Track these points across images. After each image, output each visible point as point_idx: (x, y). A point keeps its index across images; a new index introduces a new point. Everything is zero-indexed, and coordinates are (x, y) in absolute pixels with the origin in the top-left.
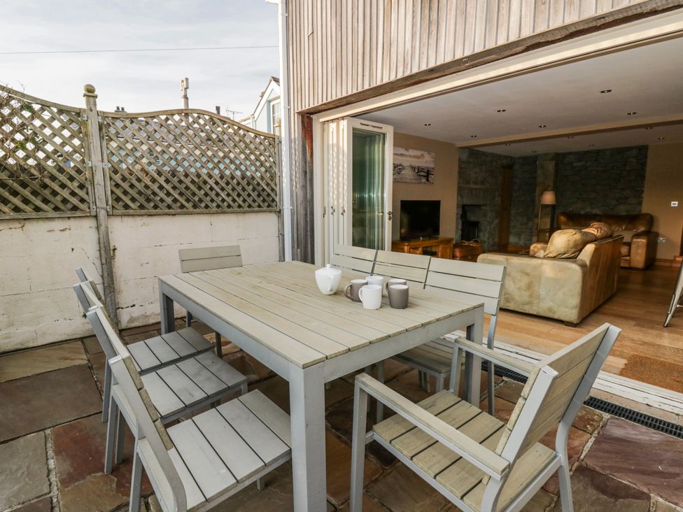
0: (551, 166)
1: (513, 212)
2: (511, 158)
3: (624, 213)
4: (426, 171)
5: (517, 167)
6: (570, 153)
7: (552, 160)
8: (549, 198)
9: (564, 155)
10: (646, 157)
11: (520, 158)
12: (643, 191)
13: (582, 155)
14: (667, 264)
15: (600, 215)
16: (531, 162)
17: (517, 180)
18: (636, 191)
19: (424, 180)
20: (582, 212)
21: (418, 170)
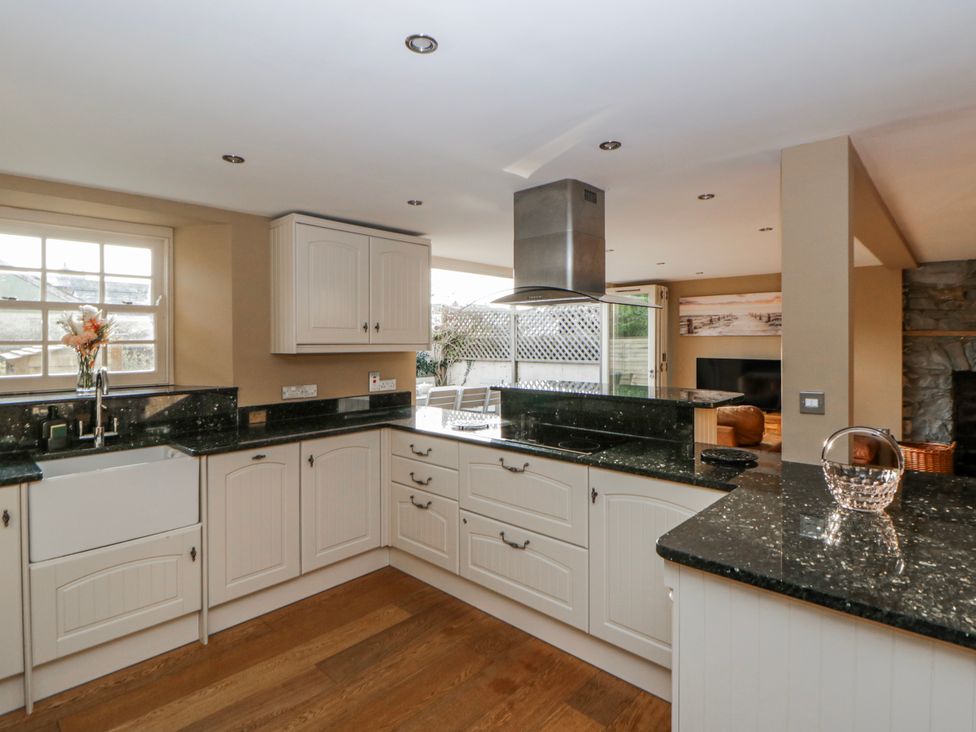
21: (769, 318)
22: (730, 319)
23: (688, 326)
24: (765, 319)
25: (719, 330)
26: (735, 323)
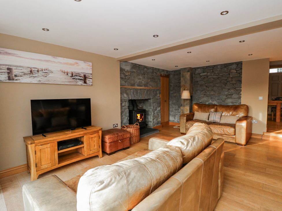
0: (188, 75)
1: (171, 102)
2: (167, 71)
3: (231, 104)
4: (82, 75)
5: (171, 76)
6: (198, 68)
7: (188, 72)
8: (186, 95)
9: (196, 69)
10: (241, 69)
11: (173, 71)
12: (241, 90)
13: (205, 69)
14: (260, 137)
15: (217, 105)
16: (178, 73)
17: (172, 85)
18: (237, 90)
19: (81, 83)
20: (207, 103)
21: (72, 74)
22: (46, 72)
23: (8, 73)
24: (70, 75)
25: (38, 79)
26: (51, 75)
